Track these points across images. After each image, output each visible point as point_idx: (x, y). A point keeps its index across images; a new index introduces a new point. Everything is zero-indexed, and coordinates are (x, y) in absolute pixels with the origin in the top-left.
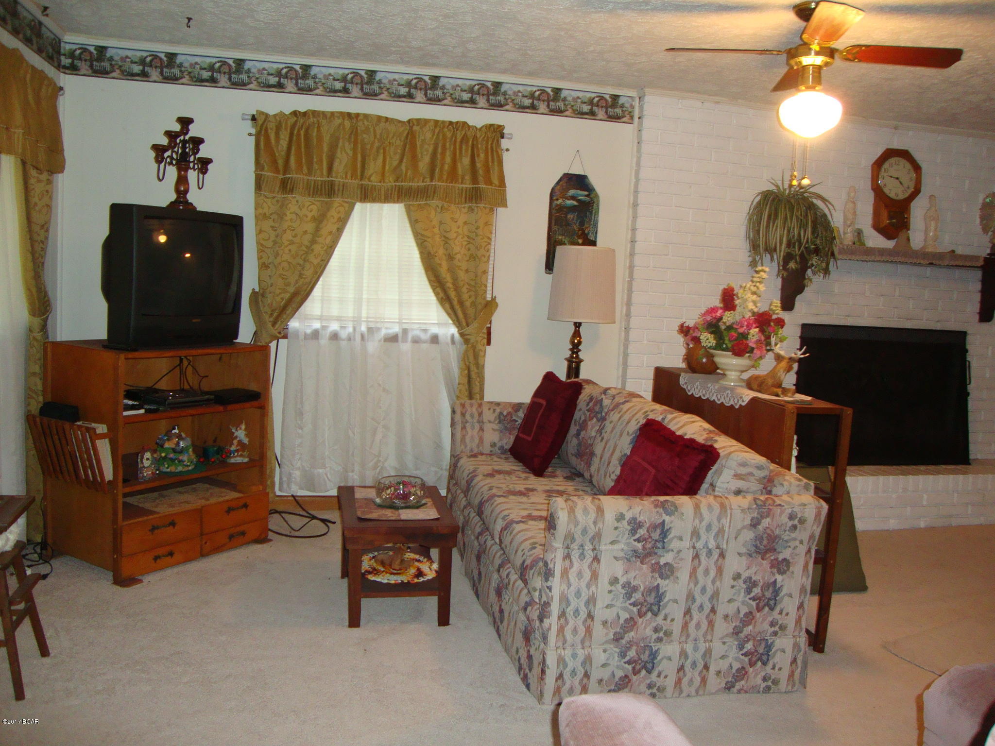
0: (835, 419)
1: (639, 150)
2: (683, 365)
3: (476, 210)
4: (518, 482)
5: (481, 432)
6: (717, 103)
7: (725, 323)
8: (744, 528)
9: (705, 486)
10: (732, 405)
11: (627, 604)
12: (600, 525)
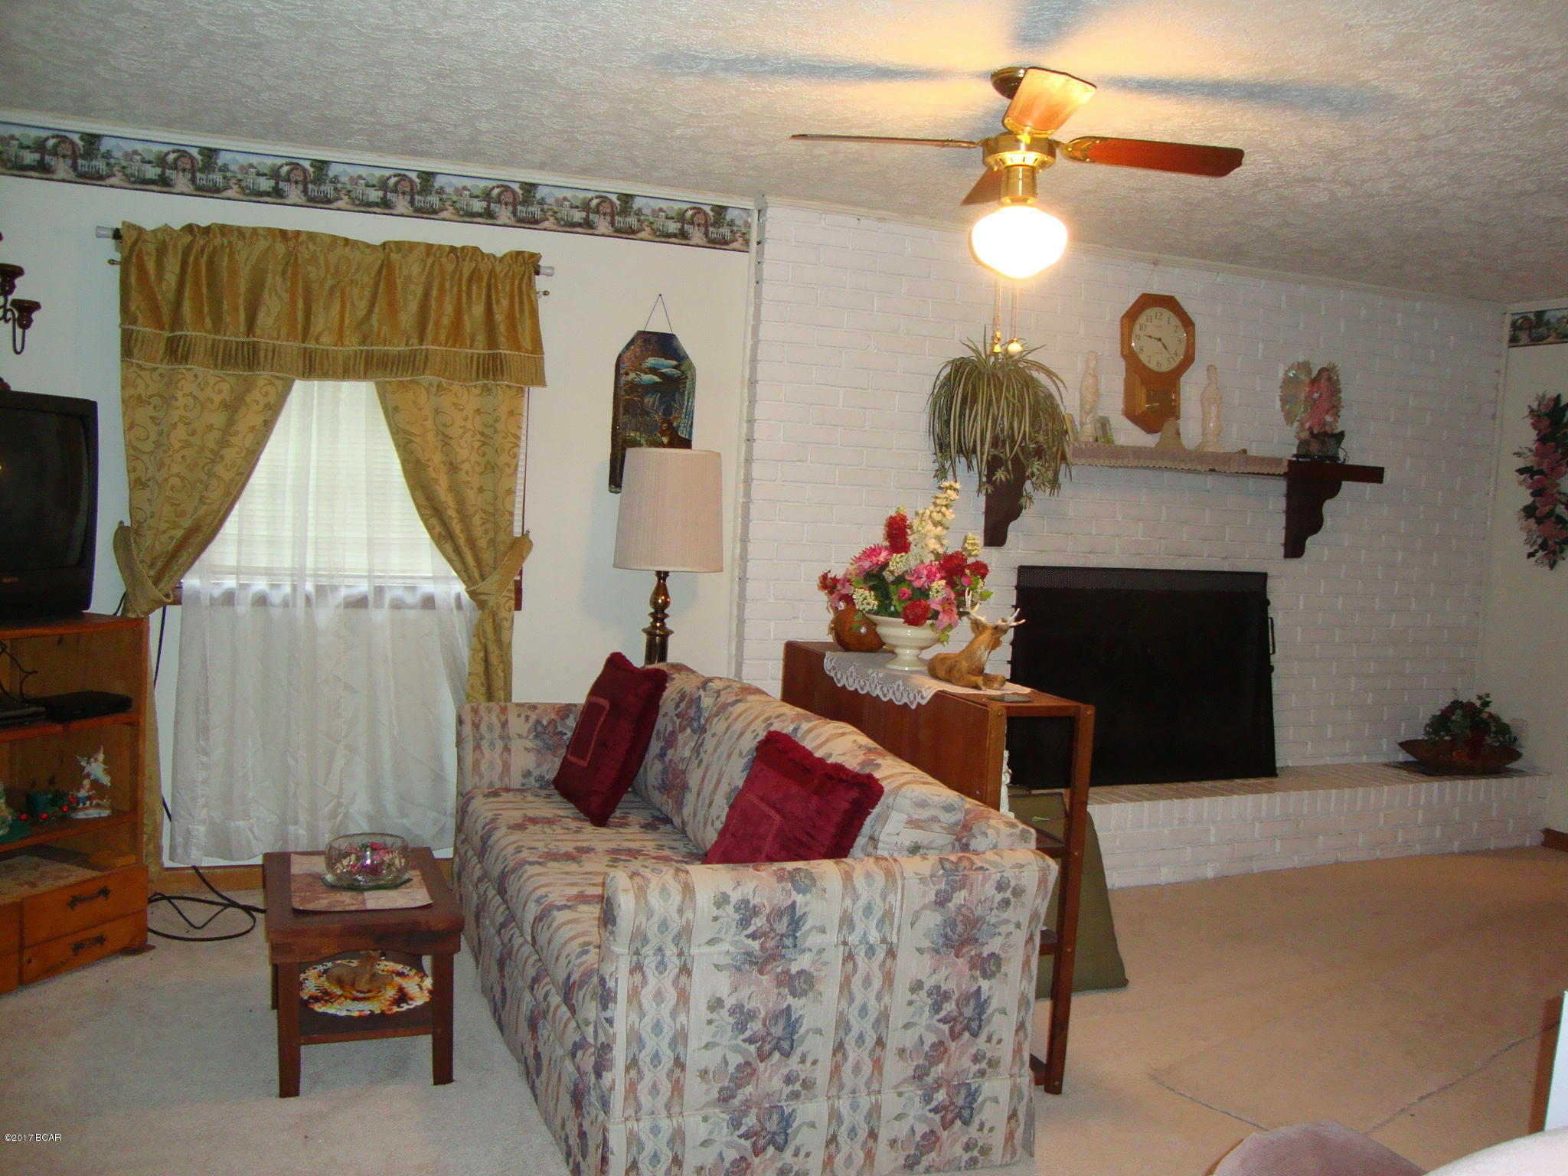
0: (1068, 723)
1: (758, 295)
2: (830, 639)
3: (494, 390)
4: (563, 837)
5: (505, 754)
6: (881, 219)
7: (892, 572)
8: (924, 907)
9: (861, 840)
10: (905, 704)
11: (739, 1041)
12: (689, 914)
